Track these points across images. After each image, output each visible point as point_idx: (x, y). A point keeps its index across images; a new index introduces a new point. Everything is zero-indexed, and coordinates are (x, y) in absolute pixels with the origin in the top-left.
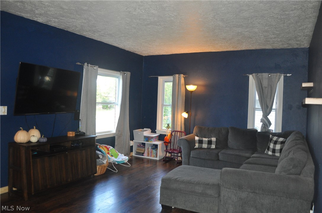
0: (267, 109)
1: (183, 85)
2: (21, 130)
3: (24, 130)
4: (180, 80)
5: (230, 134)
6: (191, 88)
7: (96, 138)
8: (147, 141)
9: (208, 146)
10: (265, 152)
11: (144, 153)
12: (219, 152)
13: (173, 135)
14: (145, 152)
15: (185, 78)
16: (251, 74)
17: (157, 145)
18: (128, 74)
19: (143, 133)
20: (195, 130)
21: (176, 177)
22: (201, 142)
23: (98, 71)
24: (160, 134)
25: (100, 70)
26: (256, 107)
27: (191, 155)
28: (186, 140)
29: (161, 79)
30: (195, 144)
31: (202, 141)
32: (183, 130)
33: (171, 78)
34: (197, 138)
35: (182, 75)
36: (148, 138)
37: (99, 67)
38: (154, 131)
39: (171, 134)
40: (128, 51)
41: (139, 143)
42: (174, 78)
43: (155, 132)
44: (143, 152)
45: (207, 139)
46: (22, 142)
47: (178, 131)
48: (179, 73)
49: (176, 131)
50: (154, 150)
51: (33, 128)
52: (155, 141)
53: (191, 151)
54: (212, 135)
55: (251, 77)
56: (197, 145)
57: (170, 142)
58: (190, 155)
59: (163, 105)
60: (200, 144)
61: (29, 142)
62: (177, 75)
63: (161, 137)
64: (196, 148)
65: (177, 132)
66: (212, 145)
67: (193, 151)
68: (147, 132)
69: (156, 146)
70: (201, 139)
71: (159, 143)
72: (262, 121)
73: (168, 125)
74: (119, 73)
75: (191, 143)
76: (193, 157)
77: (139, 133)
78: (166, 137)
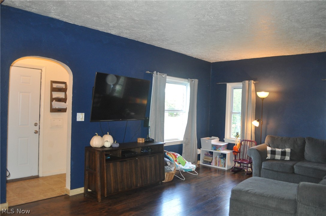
1: (253, 91)
2: (96, 135)
3: (99, 135)
4: (250, 86)
5: (306, 145)
6: (263, 95)
7: (165, 145)
8: (215, 150)
9: (281, 157)
11: (211, 162)
12: (294, 165)
13: (243, 144)
14: (213, 161)
15: (255, 84)
17: (226, 154)
18: (196, 81)
19: (211, 141)
20: (267, 140)
21: (247, 189)
22: (273, 153)
23: (167, 79)
24: (229, 143)
25: (169, 78)
27: (263, 167)
28: (257, 150)
29: (229, 86)
30: (267, 154)
31: (275, 151)
32: (253, 139)
33: (240, 84)
34: (269, 149)
35: (252, 81)
36: (216, 147)
37: (167, 75)
38: (222, 139)
39: (241, 143)
40: (195, 58)
41: (206, 151)
42: (243, 84)
43: (223, 141)
44: (210, 161)
45: (280, 150)
46: (97, 147)
47: (248, 141)
48: (249, 79)
49: (245, 141)
50: (222, 160)
51: (107, 134)
52: (223, 150)
53: (263, 162)
54: (286, 146)
56: (269, 156)
57: (239, 152)
59: (232, 113)
60: (273, 155)
61: (103, 147)
62: (247, 82)
63: (230, 146)
64: (268, 160)
65: (246, 142)
66: (286, 157)
67: (265, 162)
68: (215, 141)
69: (224, 156)
70: (274, 149)
71: (227, 152)
73: (237, 133)
74: (186, 80)
75: (262, 154)
76: (264, 169)
77: (207, 142)
78: (235, 146)
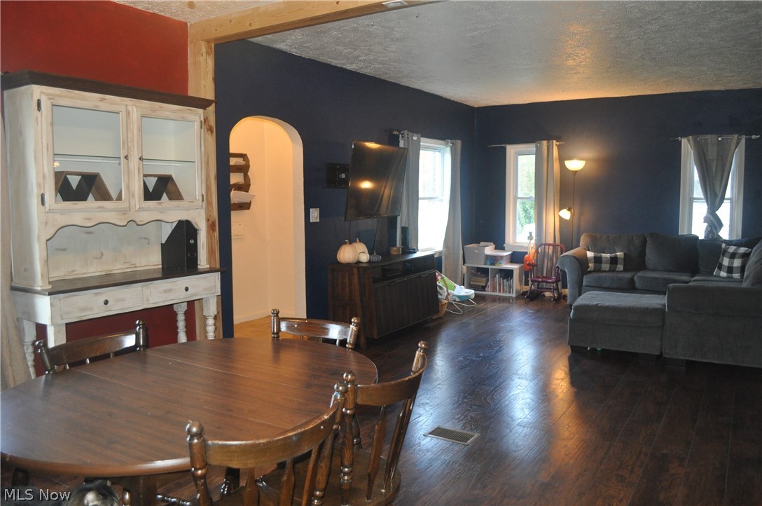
0: (714, 199)
1: (556, 159)
2: (346, 243)
4: (550, 150)
5: (648, 246)
6: (575, 165)
8: (493, 264)
9: (610, 267)
10: (714, 273)
11: (486, 286)
12: (633, 276)
13: (540, 251)
14: (489, 283)
15: (558, 147)
16: (685, 136)
17: (513, 271)
18: (459, 143)
19: (484, 250)
20: (583, 240)
22: (598, 260)
23: (421, 144)
24: (514, 252)
25: (425, 142)
26: (695, 196)
27: (584, 284)
28: (574, 257)
29: (511, 150)
30: (588, 264)
31: (601, 257)
32: (558, 242)
33: (532, 147)
34: (590, 254)
35: (555, 141)
36: (494, 260)
37: (422, 136)
38: (500, 246)
39: (537, 251)
40: (454, 101)
41: (473, 268)
42: (537, 147)
43: (503, 249)
44: (484, 285)
45: (608, 255)
46: (351, 262)
47: (549, 245)
48: (549, 138)
49: (545, 245)
50: (505, 280)
51: (356, 242)
52: (506, 264)
53: (585, 277)
54: (616, 248)
55: (684, 141)
56: (591, 265)
57: (536, 266)
58: (582, 282)
59: (516, 198)
60: (597, 264)
61: (359, 262)
62: (545, 143)
63: (516, 257)
64: (590, 272)
65: (547, 247)
66: (618, 266)
67: (588, 276)
68: (489, 250)
69: (508, 274)
70: (599, 255)
71: (515, 267)
72: (706, 220)
73: (530, 233)
74: (443, 142)
75: (582, 262)
76: (586, 286)
77: (476, 251)
78: (527, 256)
